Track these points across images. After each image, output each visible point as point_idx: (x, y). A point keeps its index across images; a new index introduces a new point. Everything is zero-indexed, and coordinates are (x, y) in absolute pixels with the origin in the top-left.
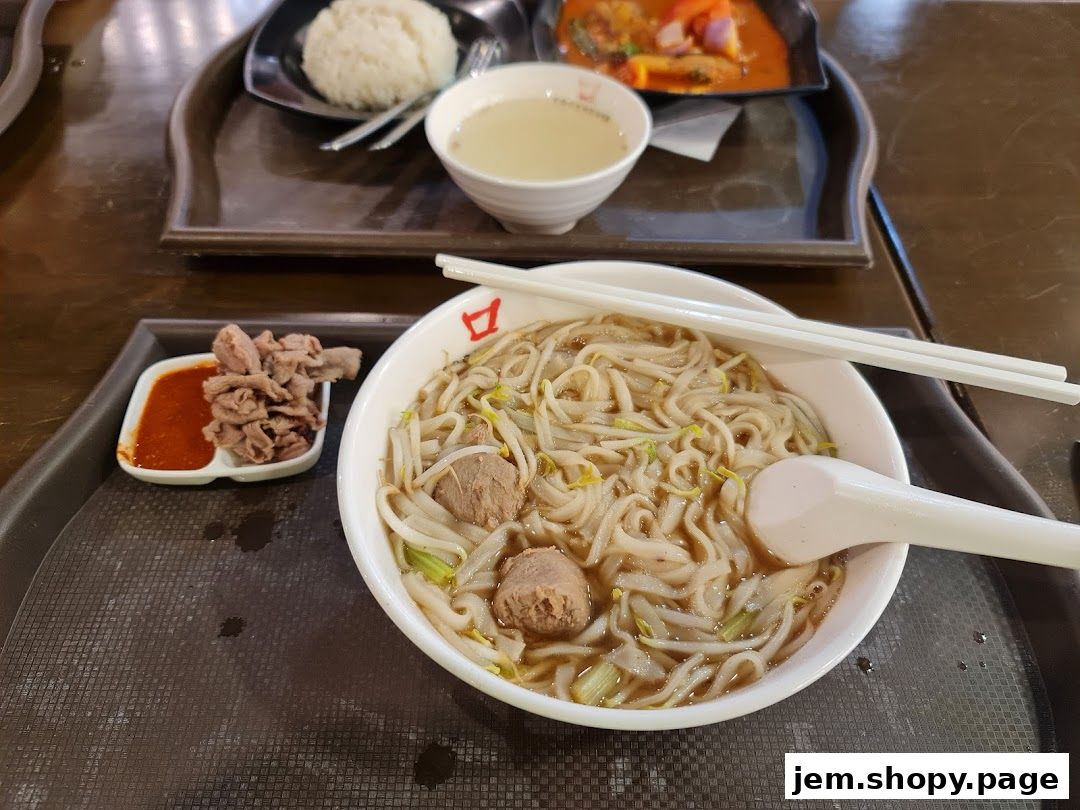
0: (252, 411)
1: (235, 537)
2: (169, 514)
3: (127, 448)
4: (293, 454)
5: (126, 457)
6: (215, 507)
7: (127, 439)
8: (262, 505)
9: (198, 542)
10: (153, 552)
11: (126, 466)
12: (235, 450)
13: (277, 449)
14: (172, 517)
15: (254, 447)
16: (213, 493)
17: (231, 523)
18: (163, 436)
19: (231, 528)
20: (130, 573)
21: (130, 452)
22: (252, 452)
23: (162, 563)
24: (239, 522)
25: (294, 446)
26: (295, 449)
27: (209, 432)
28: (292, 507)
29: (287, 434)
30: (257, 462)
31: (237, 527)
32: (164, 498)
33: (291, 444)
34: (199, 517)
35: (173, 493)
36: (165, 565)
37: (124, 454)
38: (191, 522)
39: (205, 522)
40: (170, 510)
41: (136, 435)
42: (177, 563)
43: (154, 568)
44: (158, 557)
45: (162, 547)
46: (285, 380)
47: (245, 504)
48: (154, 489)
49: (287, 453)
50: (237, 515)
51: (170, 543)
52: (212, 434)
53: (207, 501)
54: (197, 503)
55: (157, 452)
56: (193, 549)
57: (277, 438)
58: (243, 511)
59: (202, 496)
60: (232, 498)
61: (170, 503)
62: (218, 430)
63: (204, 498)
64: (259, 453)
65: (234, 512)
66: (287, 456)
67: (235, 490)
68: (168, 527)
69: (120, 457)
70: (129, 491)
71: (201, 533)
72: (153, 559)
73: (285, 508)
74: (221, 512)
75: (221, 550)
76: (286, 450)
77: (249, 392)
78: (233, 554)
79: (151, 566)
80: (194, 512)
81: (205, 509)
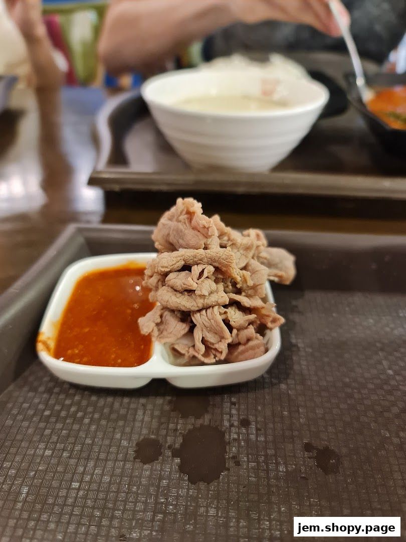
0: (211, 293)
1: (178, 460)
2: (90, 424)
3: (49, 338)
4: (247, 354)
5: (48, 348)
6: (147, 419)
7: (48, 329)
8: (206, 419)
9: (129, 465)
10: (68, 476)
11: (46, 357)
12: (176, 347)
13: (232, 347)
14: (93, 427)
15: (204, 341)
16: (143, 401)
17: (170, 440)
18: (87, 330)
19: (170, 447)
20: (38, 506)
21: (52, 344)
22: (202, 348)
23: (81, 493)
24: (180, 440)
25: (251, 344)
26: (253, 348)
27: (146, 324)
28: (245, 423)
29: (246, 328)
30: (206, 360)
31: (177, 446)
32: (84, 403)
33: (249, 340)
34: (128, 430)
35: (94, 398)
36: (85, 497)
37: (45, 343)
38: (118, 436)
39: (135, 437)
40: (92, 419)
41: (59, 326)
42: (101, 495)
43: (70, 501)
44: (75, 485)
45: (81, 469)
46: (243, 265)
47: (185, 416)
48: (72, 391)
49: (243, 352)
50: (176, 430)
51: (91, 464)
52: (153, 325)
53: (136, 410)
54: (123, 412)
55: (81, 347)
56: (122, 476)
57: (235, 331)
58: (183, 425)
59: (129, 403)
60: (167, 408)
61: (90, 409)
62: (159, 320)
63: (132, 406)
64: (209, 348)
65: (171, 426)
66: (241, 357)
67: (168, 398)
68: (89, 441)
69: (40, 347)
70: (44, 392)
71: (131, 452)
72: (69, 488)
73: (236, 423)
74: (155, 424)
75: (161, 478)
76: (241, 348)
77: (210, 269)
78: (179, 487)
79: (66, 497)
80: (121, 423)
81: (134, 420)
